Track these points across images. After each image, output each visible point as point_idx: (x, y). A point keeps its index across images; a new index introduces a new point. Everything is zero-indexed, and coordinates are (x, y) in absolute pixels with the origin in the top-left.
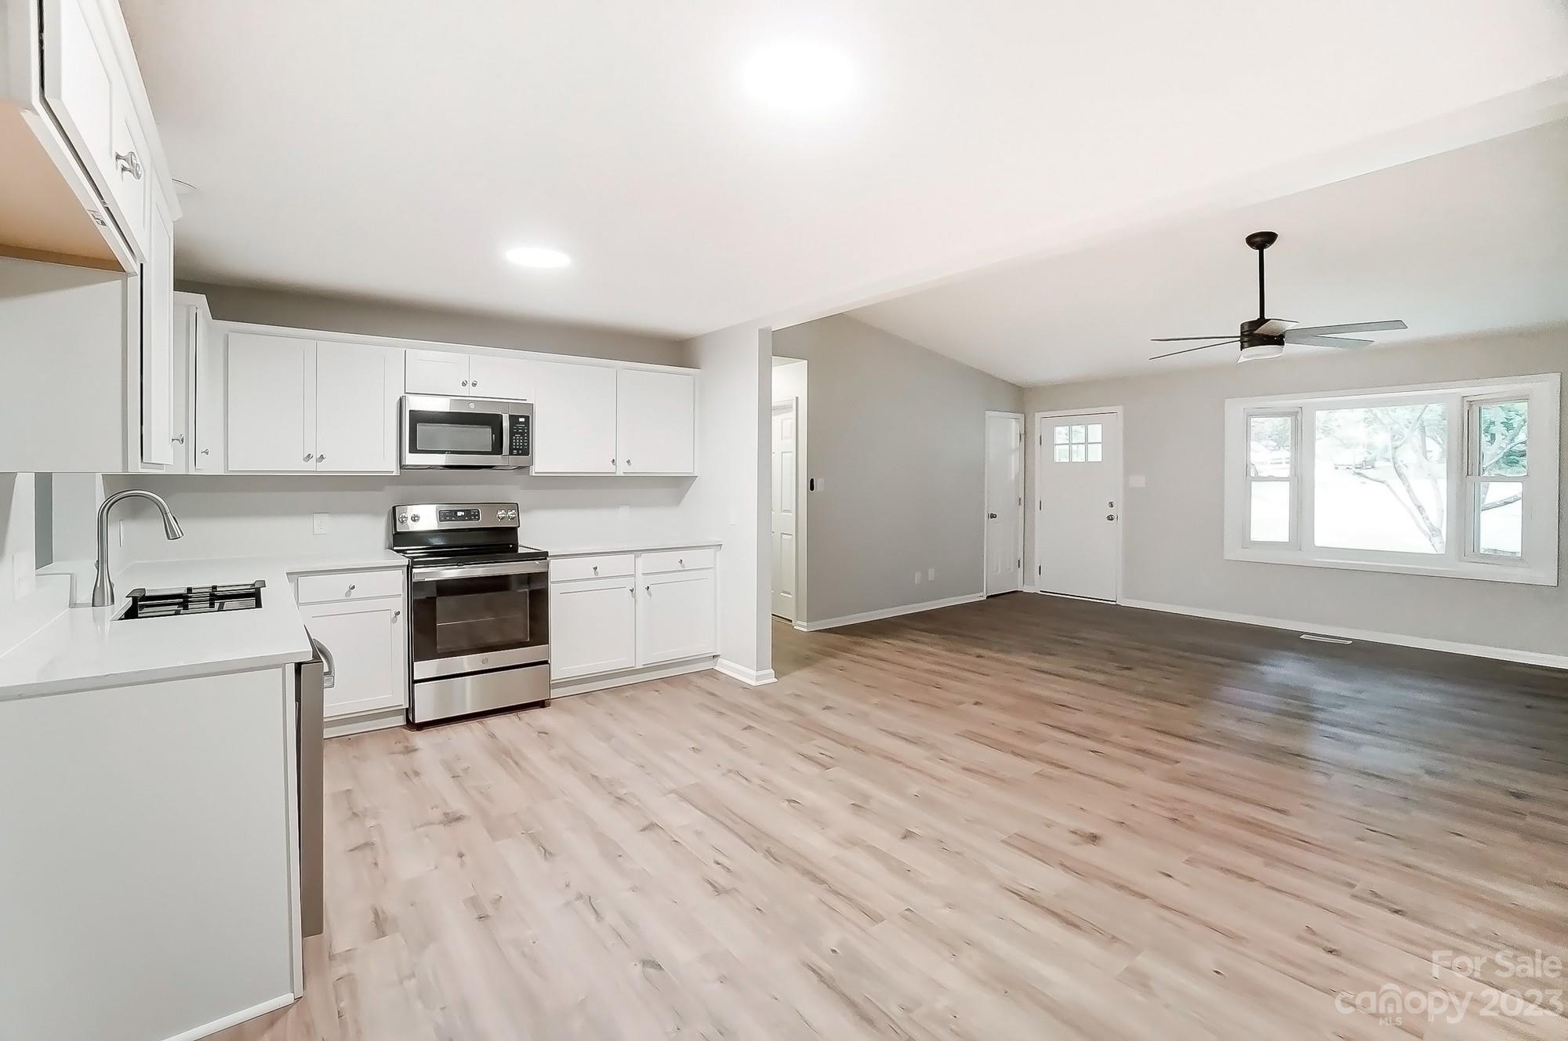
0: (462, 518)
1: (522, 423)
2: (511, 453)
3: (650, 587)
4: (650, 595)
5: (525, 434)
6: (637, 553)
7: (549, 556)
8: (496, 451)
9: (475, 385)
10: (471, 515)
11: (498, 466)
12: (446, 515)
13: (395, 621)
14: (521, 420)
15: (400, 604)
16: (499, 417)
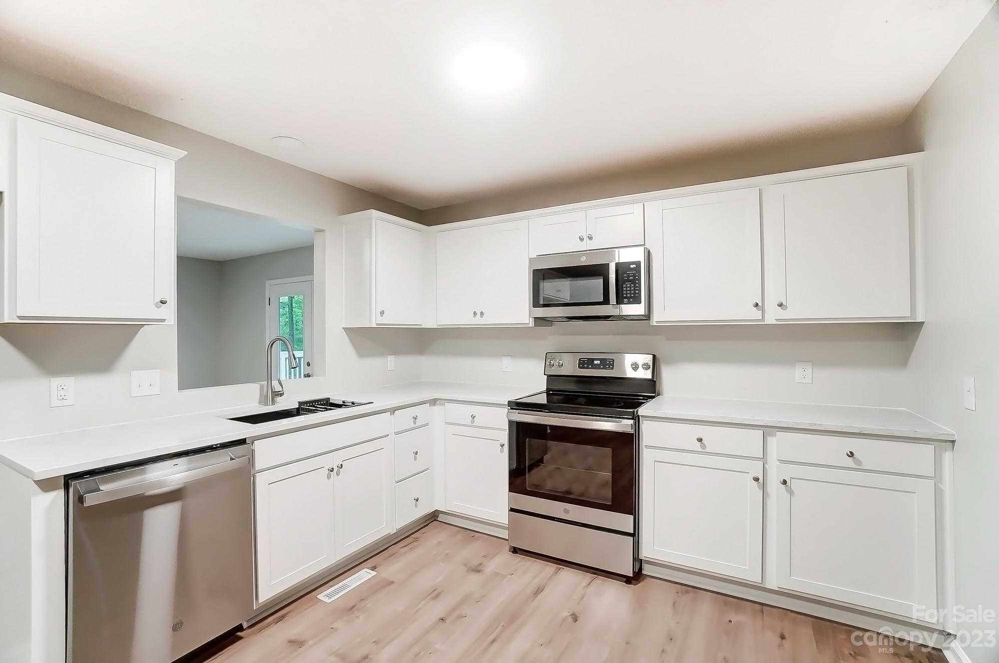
0: (597, 367)
1: (633, 269)
3: (788, 481)
4: (791, 492)
5: (636, 281)
6: (768, 430)
7: (638, 416)
8: (606, 301)
9: (590, 238)
10: (607, 364)
11: (614, 316)
12: (583, 364)
13: (502, 451)
14: (632, 266)
15: (504, 437)
16: (606, 266)
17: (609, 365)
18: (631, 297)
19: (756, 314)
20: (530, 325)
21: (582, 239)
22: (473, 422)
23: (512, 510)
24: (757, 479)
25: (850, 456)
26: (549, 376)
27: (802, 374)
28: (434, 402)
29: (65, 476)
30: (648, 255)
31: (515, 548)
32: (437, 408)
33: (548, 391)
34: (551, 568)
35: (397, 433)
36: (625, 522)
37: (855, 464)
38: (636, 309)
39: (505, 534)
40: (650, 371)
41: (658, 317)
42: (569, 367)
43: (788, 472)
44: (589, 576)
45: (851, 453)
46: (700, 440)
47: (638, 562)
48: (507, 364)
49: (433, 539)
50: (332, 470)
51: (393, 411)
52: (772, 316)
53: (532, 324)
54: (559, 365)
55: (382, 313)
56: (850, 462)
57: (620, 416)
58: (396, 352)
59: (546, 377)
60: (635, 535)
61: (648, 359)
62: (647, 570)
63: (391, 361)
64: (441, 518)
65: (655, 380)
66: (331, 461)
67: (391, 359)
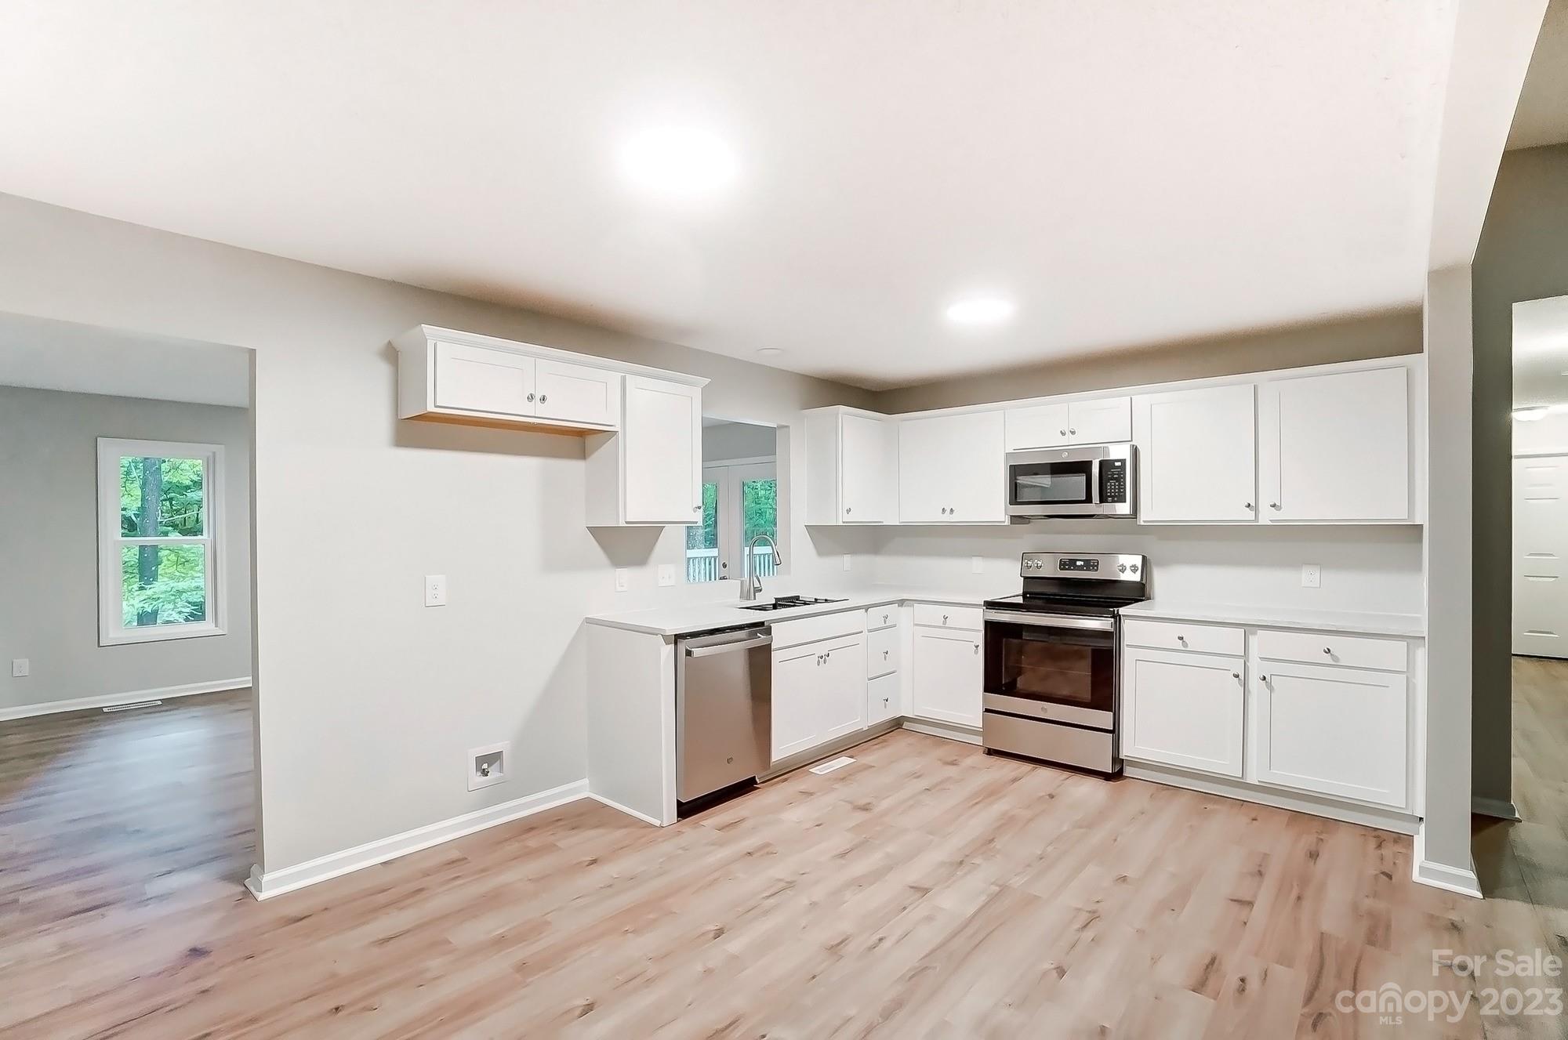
0: (1080, 568)
1: (1118, 467)
2: (1101, 501)
3: (1268, 678)
4: (1270, 688)
5: (1121, 479)
6: (1249, 628)
7: (1120, 616)
8: (1089, 500)
9: (1073, 433)
10: (1090, 565)
11: (1098, 515)
12: (1066, 565)
13: (976, 652)
14: (1117, 464)
15: (979, 638)
16: (1090, 463)
17: (1093, 566)
18: (1115, 496)
19: (1249, 515)
20: (1006, 524)
21: (1063, 434)
22: (945, 623)
23: (987, 710)
24: (1237, 676)
25: (1326, 652)
26: (1025, 578)
27: (1309, 577)
28: (902, 603)
29: (675, 635)
30: (1135, 452)
31: (989, 749)
32: (903, 609)
33: (1024, 595)
34: (1027, 767)
35: (870, 631)
36: (1103, 718)
37: (1333, 660)
38: (1124, 508)
39: (978, 740)
40: (1139, 573)
41: (1144, 517)
42: (1049, 568)
43: (1268, 669)
44: (1066, 774)
45: (1328, 649)
46: (1181, 638)
47: (1117, 760)
48: (978, 565)
49: (899, 744)
50: (822, 657)
51: (867, 608)
52: (1267, 517)
53: (1007, 522)
54: (1037, 567)
55: (849, 511)
56: (1327, 659)
57: (1099, 615)
58: (853, 551)
59: (1022, 579)
60: (1115, 731)
61: (1137, 560)
62: (1128, 771)
63: (847, 560)
64: (906, 725)
65: (1144, 582)
66: (821, 649)
67: (847, 558)
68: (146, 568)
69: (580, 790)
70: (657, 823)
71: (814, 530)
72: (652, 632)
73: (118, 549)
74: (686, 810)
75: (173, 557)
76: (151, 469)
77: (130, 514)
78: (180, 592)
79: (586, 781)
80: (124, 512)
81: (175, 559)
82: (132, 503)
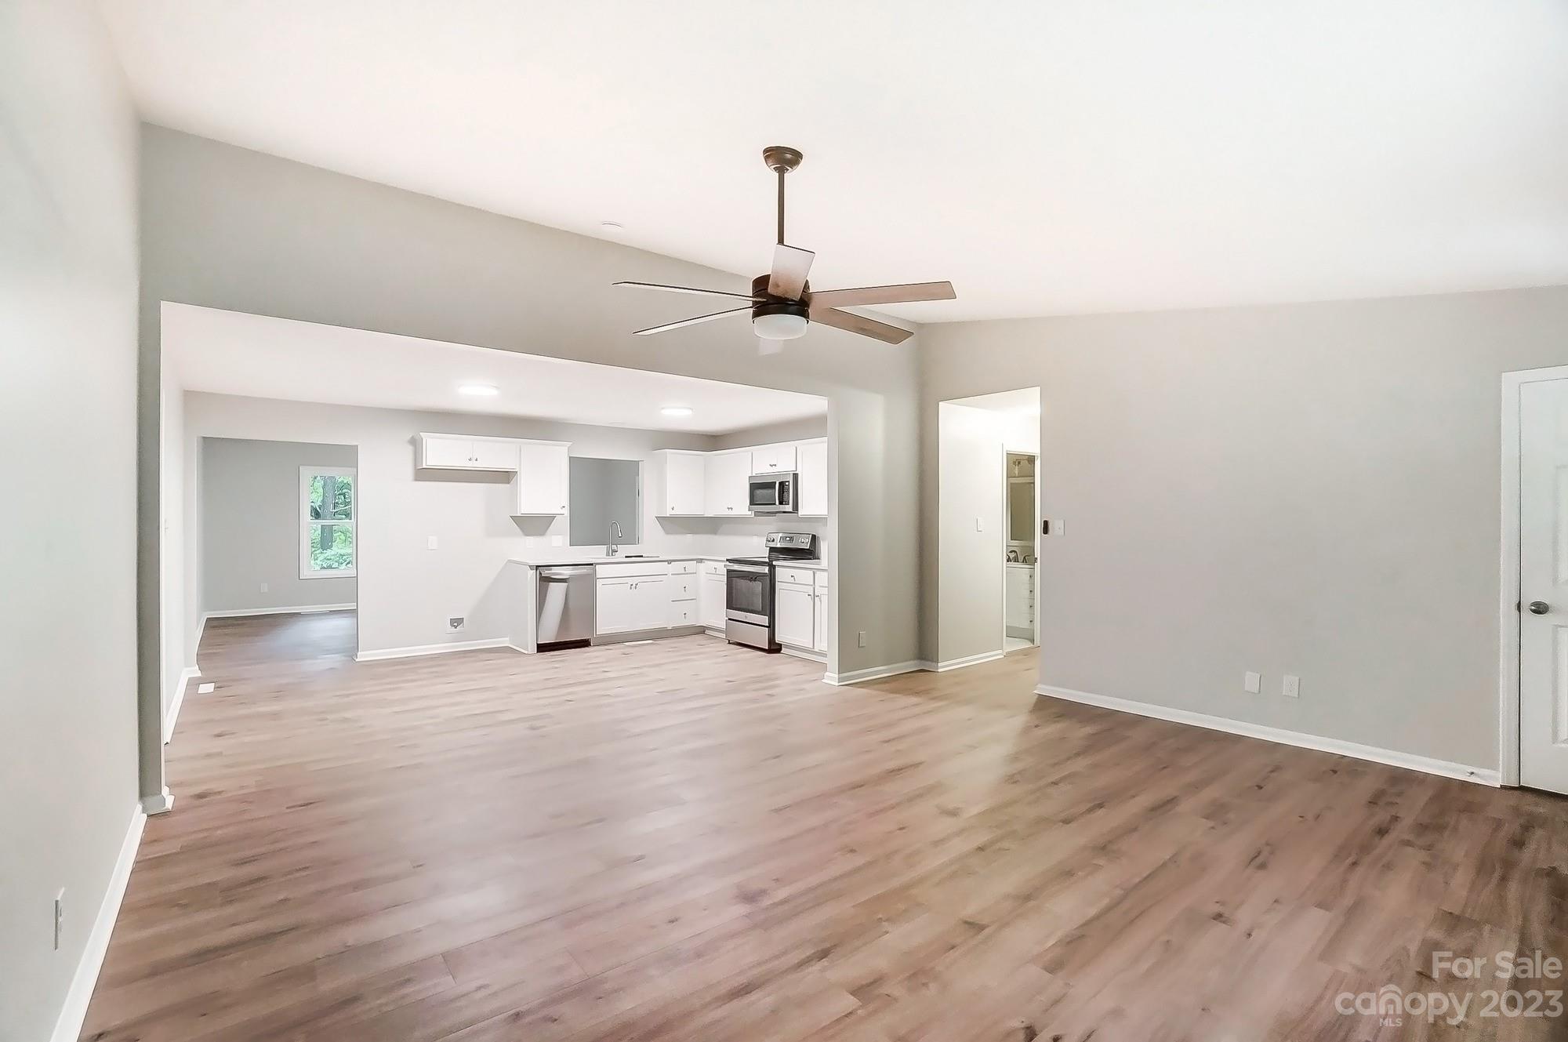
1: (787, 485)
2: (780, 503)
6: (814, 571)
7: (773, 565)
8: (775, 503)
9: (776, 466)
11: (781, 511)
12: (782, 539)
13: (723, 588)
14: (787, 482)
15: (724, 579)
16: (775, 483)
18: (786, 501)
21: (768, 466)
22: (713, 571)
23: (727, 619)
28: (700, 561)
29: (536, 566)
30: (795, 476)
31: (729, 640)
32: (701, 563)
35: (673, 575)
36: (770, 620)
38: (789, 508)
40: (809, 544)
41: (802, 512)
42: (776, 541)
46: (793, 577)
50: (633, 585)
51: (670, 562)
53: (753, 515)
54: (772, 541)
55: (673, 508)
60: (771, 627)
64: (707, 632)
65: (812, 549)
66: (635, 581)
67: (689, 536)
68: (326, 540)
69: (505, 642)
70: (526, 652)
71: (661, 519)
72: (525, 564)
73: (310, 529)
74: (542, 648)
75: (343, 537)
76: (328, 482)
77: (316, 505)
78: (342, 555)
79: (507, 639)
80: (312, 504)
81: (344, 538)
82: (317, 499)
